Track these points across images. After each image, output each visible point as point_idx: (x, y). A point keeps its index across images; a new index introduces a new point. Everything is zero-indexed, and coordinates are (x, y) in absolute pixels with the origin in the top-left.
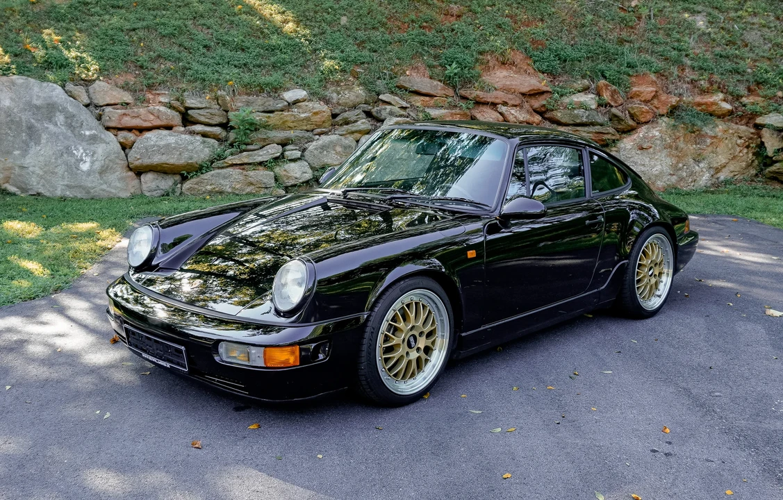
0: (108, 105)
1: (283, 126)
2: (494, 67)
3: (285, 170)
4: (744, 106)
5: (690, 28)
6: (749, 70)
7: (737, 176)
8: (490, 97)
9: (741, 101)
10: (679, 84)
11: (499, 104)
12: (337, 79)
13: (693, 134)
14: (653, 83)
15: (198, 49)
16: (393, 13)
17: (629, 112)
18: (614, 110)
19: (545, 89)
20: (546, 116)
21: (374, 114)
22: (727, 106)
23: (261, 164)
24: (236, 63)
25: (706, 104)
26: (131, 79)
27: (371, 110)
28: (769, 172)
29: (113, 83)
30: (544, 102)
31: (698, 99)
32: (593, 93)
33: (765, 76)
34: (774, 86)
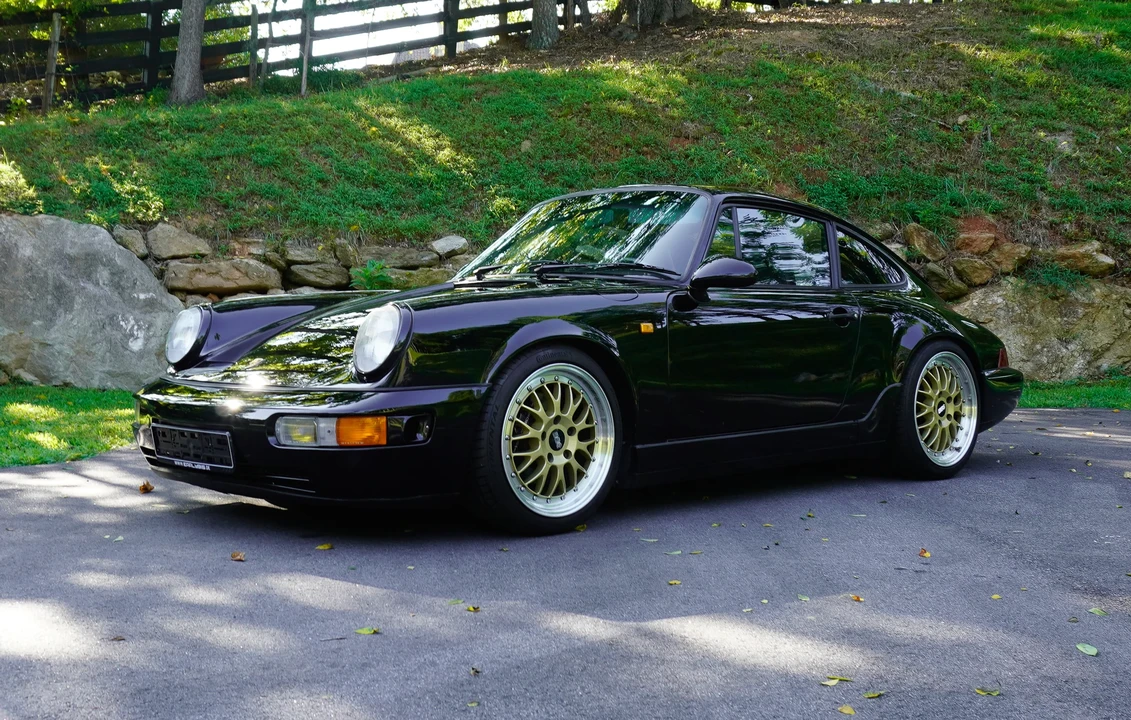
0: (174, 258)
5: (1048, 152)
7: (1128, 364)
9: (1129, 252)
10: (1031, 229)
13: (1056, 302)
14: (991, 227)
15: (310, 184)
16: (599, 135)
17: (955, 269)
18: (931, 266)
22: (1107, 260)
25: (1073, 256)
26: (209, 221)
29: (183, 227)
31: (1062, 250)
32: (898, 242)
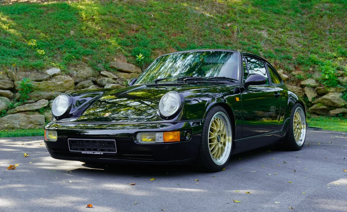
1: (48, 89)
3: (50, 114)
4: (294, 76)
5: (260, 37)
6: (294, 58)
12: (75, 64)
21: (99, 82)
22: (286, 76)
23: (37, 110)
27: (96, 80)
28: (311, 109)
33: (303, 60)
34: (307, 65)
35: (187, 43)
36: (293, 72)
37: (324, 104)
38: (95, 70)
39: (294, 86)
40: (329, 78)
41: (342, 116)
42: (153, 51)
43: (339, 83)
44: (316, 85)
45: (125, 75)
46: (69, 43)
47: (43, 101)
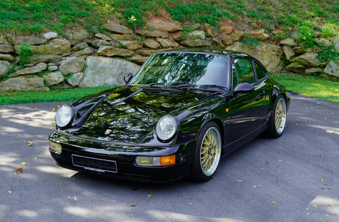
1: (46, 53)
2: (152, 18)
3: (49, 77)
4: (274, 35)
6: (275, 17)
7: (273, 71)
8: (153, 34)
9: (273, 32)
10: (243, 25)
11: (157, 37)
12: (71, 26)
13: (252, 50)
14: (231, 25)
17: (221, 40)
18: (214, 39)
19: (180, 29)
20: (181, 43)
21: (93, 44)
22: (267, 36)
23: (36, 74)
24: (13, 18)
25: (257, 34)
27: (91, 42)
28: (288, 67)
30: (180, 36)
31: (253, 32)
32: (202, 30)
33: (282, 20)
34: (287, 25)
35: (176, 3)
36: (274, 31)
37: (300, 63)
38: (90, 32)
39: (274, 45)
40: (306, 39)
41: (316, 75)
42: (145, 13)
43: (315, 43)
44: (295, 44)
45: (118, 37)
46: (65, 4)
47: (42, 65)
